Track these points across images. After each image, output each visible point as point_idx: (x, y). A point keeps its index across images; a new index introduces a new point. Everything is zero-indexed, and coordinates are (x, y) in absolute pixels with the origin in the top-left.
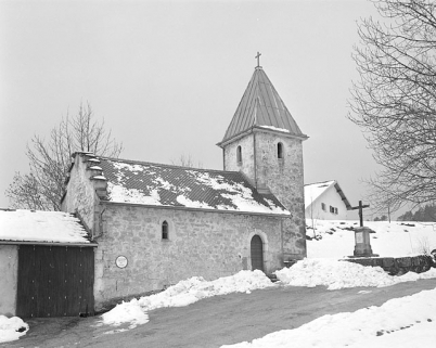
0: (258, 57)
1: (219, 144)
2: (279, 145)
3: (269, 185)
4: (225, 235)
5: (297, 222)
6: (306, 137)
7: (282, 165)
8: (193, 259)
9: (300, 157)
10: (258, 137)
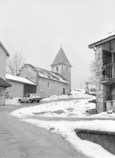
0: (61, 45)
1: (51, 66)
2: (67, 68)
3: (65, 77)
4: (59, 87)
5: (69, 86)
6: (72, 66)
7: (67, 72)
8: (53, 91)
9: (70, 71)
10: (63, 65)
